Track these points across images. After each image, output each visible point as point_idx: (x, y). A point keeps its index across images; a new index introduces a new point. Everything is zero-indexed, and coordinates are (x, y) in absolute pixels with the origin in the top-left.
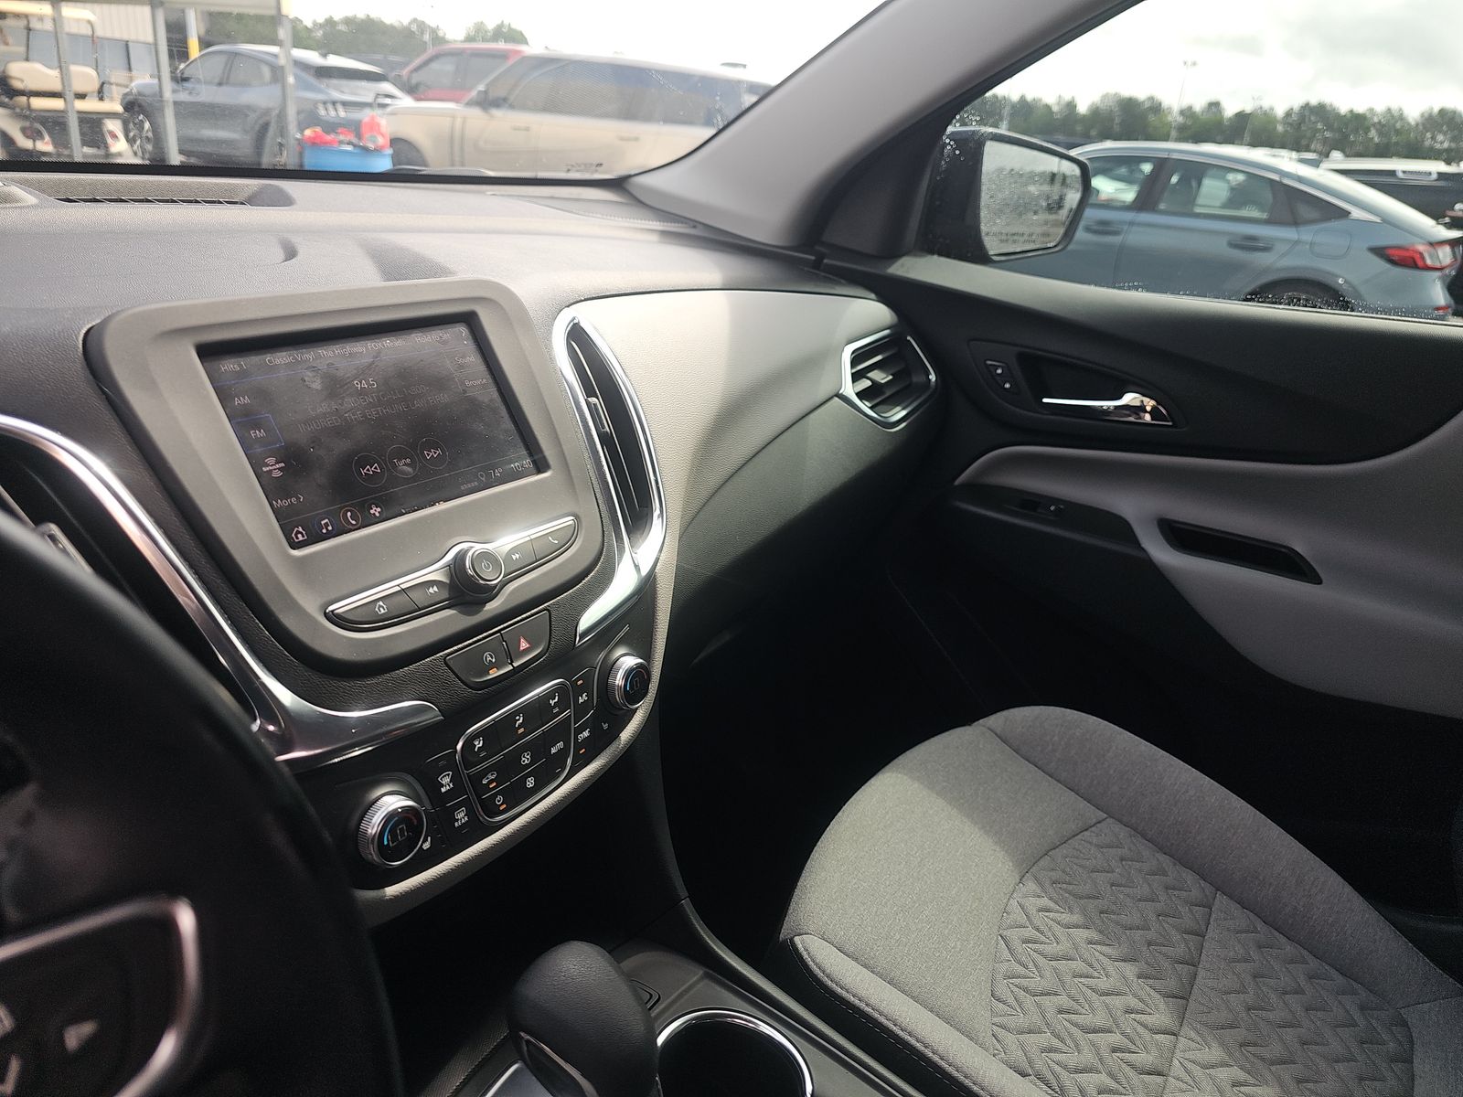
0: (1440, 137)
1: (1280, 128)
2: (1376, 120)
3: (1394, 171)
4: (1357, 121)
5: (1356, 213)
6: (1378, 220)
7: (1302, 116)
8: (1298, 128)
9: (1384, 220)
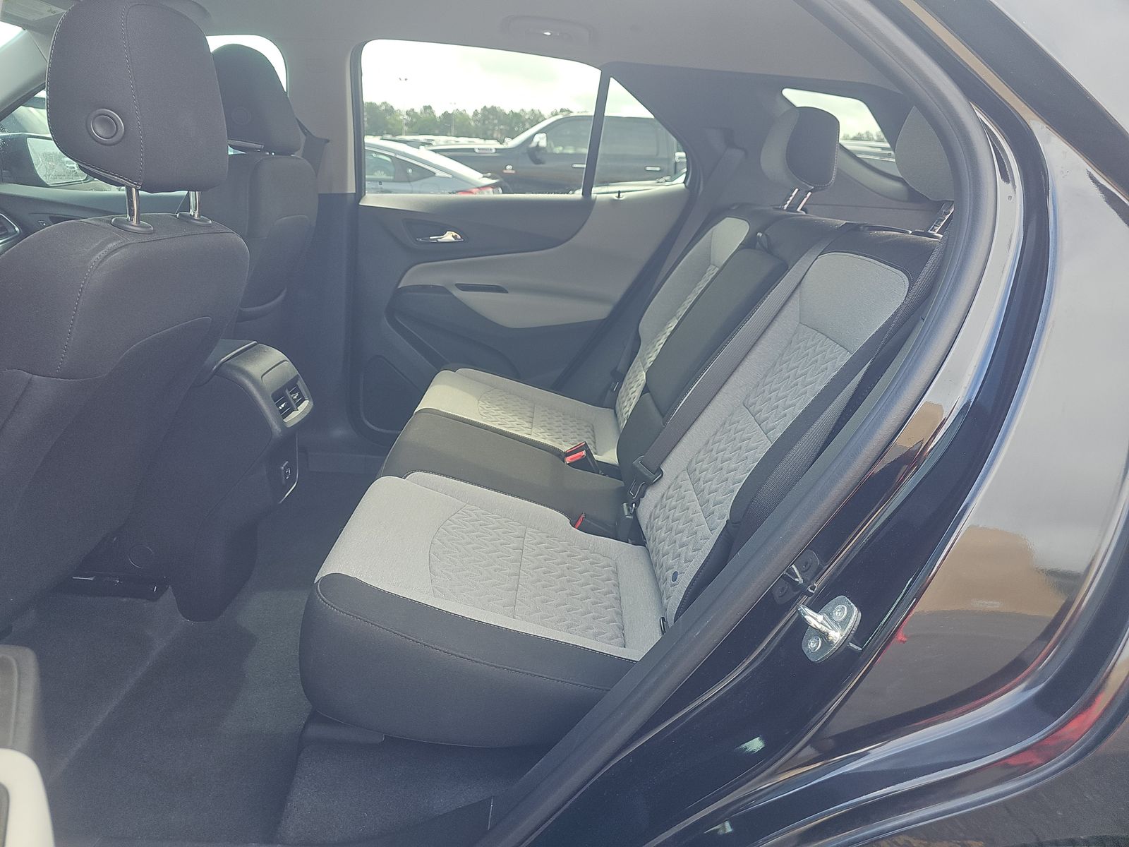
1: (472, 123)
2: (527, 117)
3: (473, 149)
5: (439, 173)
6: (450, 176)
7: (483, 115)
8: (484, 123)
9: (453, 177)
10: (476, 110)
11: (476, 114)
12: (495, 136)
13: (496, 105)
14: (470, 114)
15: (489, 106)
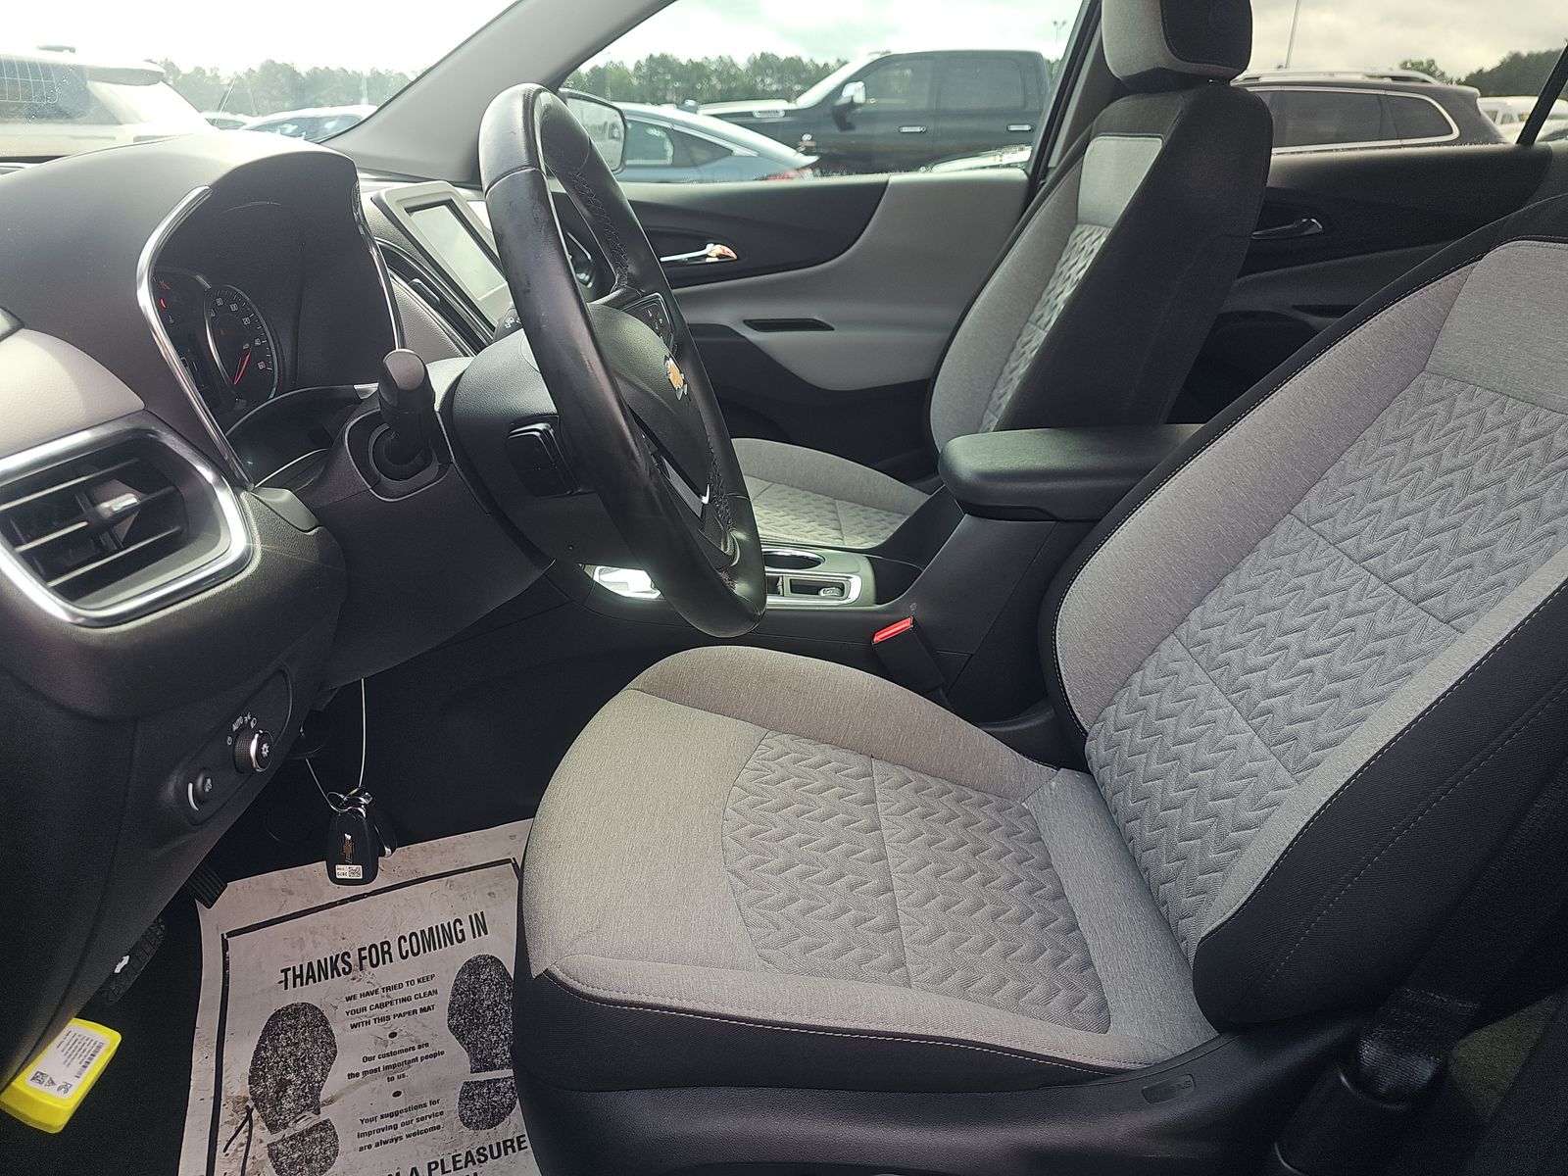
0: (768, 81)
1: (635, 82)
3: (751, 112)
4: (698, 70)
5: (738, 151)
6: (754, 154)
7: (650, 68)
8: (651, 81)
9: (759, 155)
10: (639, 62)
11: (638, 67)
12: (668, 98)
13: (668, 52)
14: (631, 67)
15: (657, 55)
